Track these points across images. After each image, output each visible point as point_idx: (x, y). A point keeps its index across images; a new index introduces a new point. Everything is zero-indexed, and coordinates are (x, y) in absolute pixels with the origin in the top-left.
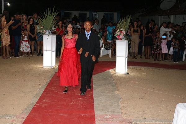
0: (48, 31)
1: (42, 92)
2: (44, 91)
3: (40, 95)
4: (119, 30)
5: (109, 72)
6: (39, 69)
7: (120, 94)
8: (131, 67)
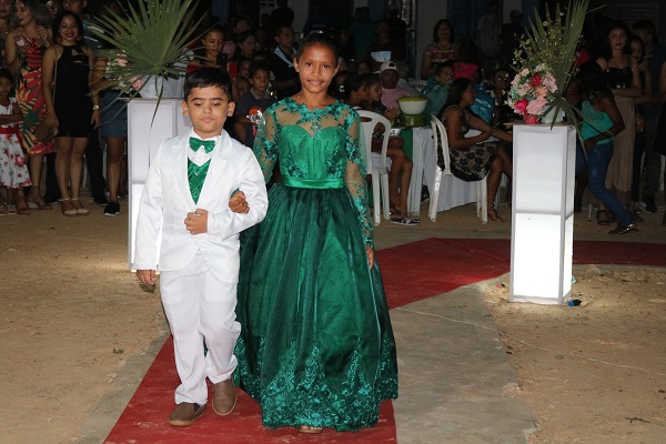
0: (152, 80)
1: (132, 388)
2: (144, 384)
3: (124, 403)
4: (525, 72)
5: (476, 291)
6: (110, 279)
7: (530, 401)
8: (594, 268)
